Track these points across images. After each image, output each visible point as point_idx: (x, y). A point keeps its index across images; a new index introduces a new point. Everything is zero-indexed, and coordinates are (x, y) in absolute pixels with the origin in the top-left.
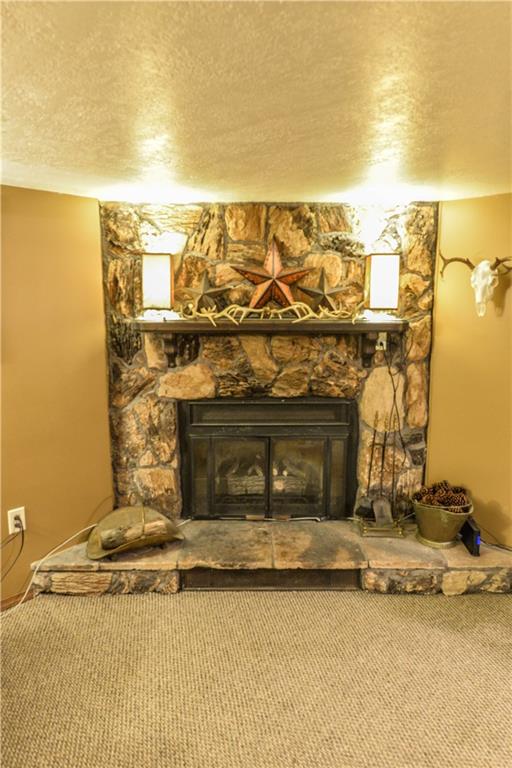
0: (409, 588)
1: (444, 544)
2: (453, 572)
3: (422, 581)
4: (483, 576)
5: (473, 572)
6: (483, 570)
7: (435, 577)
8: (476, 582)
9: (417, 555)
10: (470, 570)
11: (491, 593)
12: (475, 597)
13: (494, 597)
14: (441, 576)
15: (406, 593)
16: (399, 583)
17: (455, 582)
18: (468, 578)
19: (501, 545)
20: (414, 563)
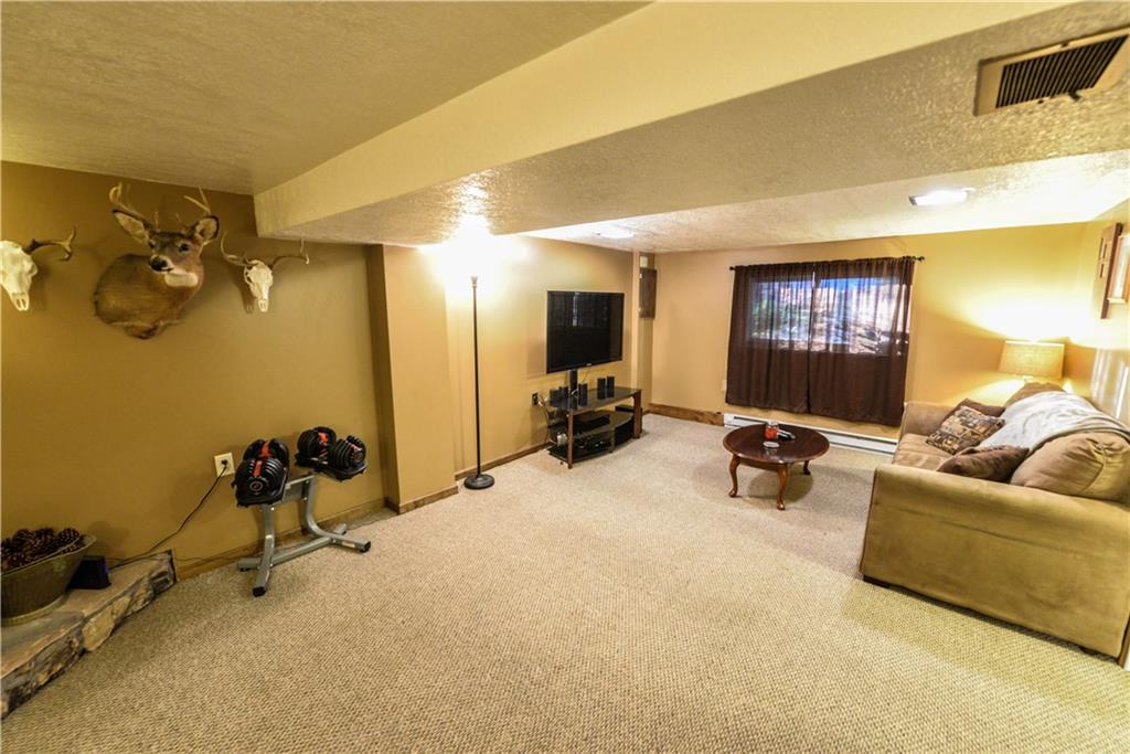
0: (43, 679)
1: (56, 602)
2: (92, 620)
3: (58, 657)
4: (126, 600)
5: (116, 603)
6: (124, 594)
7: (75, 640)
8: (122, 611)
9: (35, 634)
10: (111, 603)
11: (140, 610)
12: (128, 626)
13: (147, 612)
14: (80, 633)
15: (40, 688)
16: (26, 684)
17: (99, 629)
18: (113, 613)
19: (123, 563)
20: (38, 645)
